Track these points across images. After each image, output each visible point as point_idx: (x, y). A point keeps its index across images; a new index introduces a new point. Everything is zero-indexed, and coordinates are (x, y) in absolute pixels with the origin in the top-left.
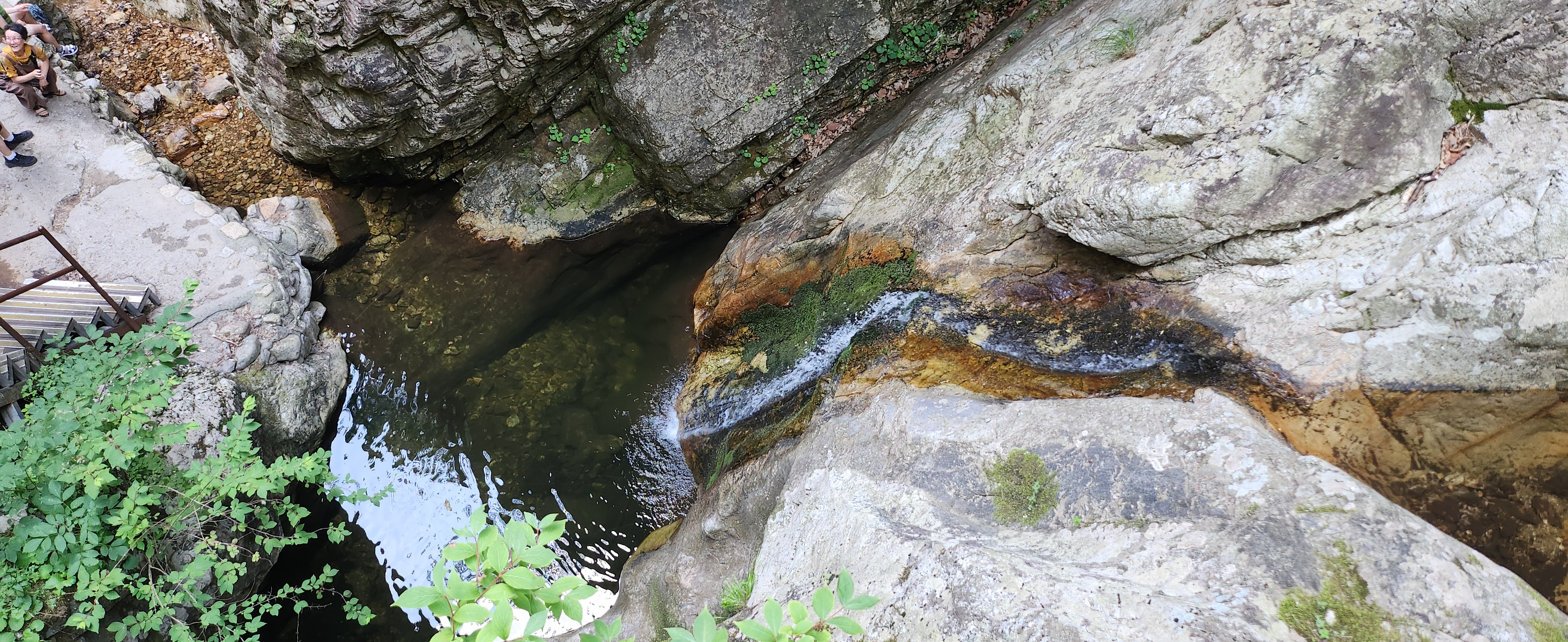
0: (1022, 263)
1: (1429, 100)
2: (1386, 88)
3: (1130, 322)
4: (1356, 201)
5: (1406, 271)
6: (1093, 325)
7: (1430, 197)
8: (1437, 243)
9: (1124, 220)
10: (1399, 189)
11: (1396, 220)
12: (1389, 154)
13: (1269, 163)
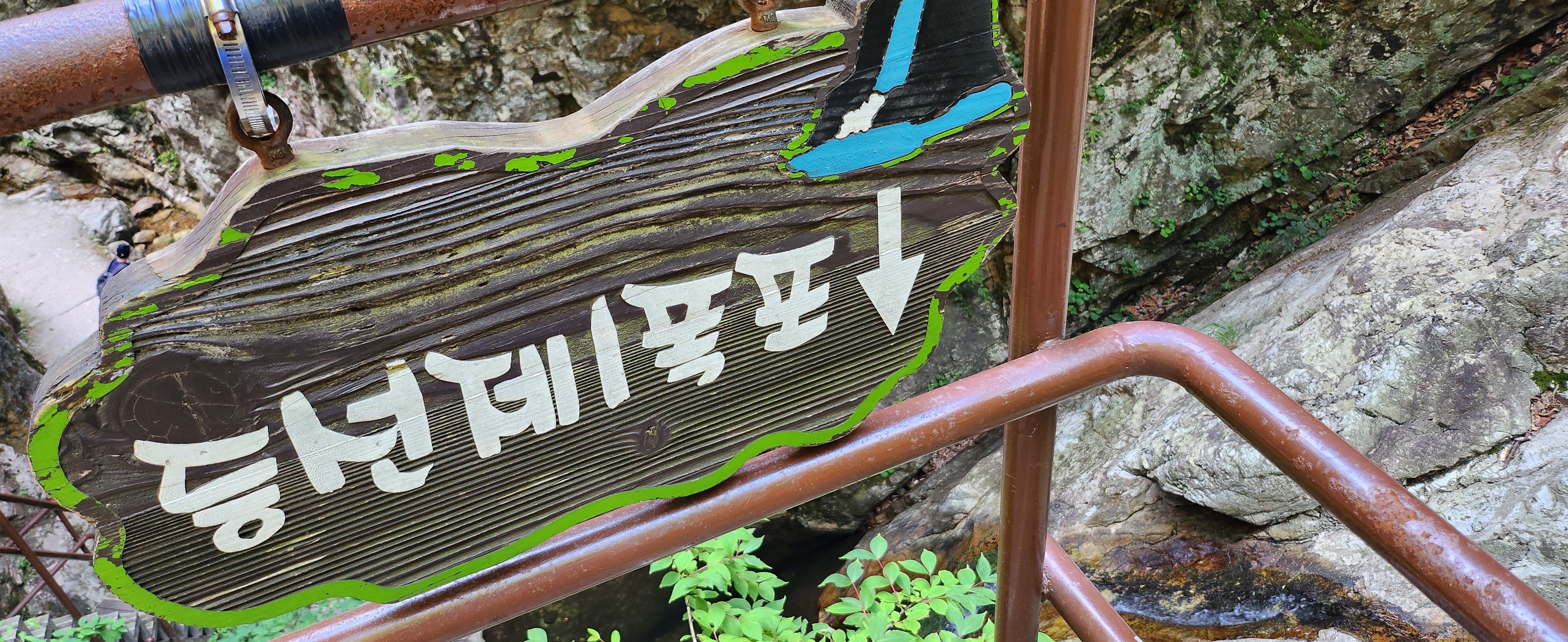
0: (1142, 532)
1: (1512, 371)
2: (1469, 358)
3: (1251, 580)
4: (1456, 460)
5: (1511, 517)
6: (1216, 585)
7: (1526, 455)
8: (1536, 491)
9: (1236, 478)
10: (1495, 448)
11: (1496, 476)
12: (1481, 417)
13: (1367, 424)
